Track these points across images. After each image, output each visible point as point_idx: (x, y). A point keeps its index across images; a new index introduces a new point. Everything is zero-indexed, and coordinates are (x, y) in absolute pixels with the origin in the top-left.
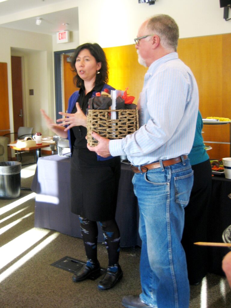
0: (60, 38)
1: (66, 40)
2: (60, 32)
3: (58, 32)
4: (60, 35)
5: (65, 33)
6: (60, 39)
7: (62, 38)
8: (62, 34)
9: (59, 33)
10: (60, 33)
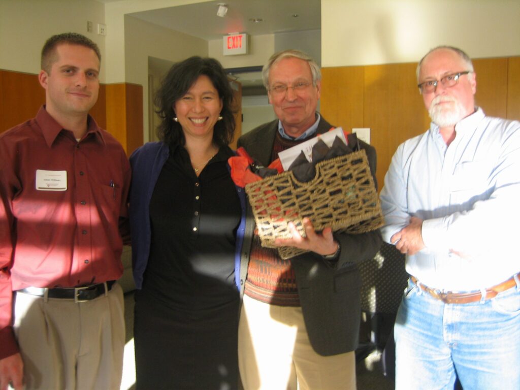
0: (231, 45)
1: (243, 50)
2: (231, 36)
3: (227, 35)
4: (231, 40)
5: (240, 37)
6: (229, 48)
7: (234, 46)
8: (234, 39)
9: (229, 36)
10: (229, 38)
